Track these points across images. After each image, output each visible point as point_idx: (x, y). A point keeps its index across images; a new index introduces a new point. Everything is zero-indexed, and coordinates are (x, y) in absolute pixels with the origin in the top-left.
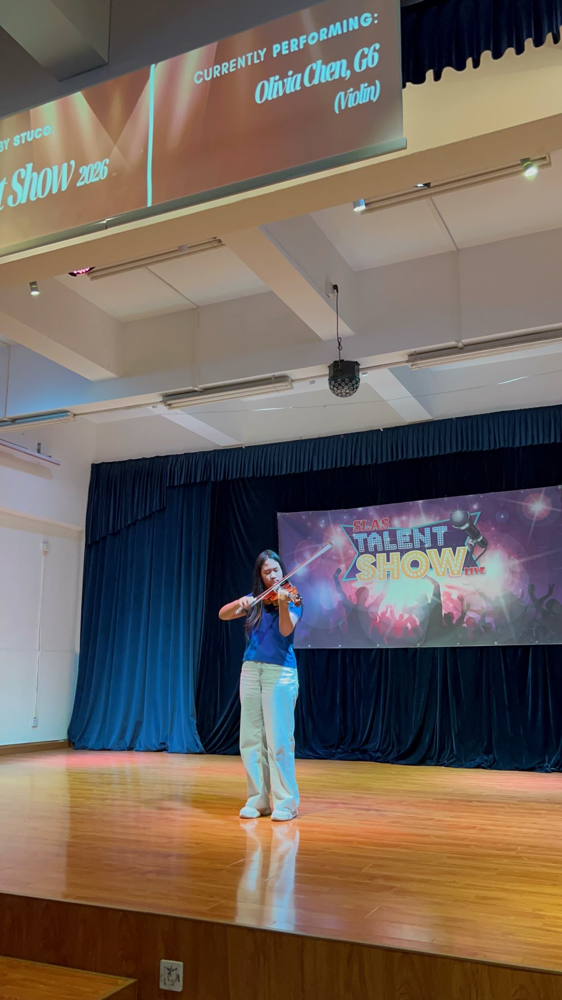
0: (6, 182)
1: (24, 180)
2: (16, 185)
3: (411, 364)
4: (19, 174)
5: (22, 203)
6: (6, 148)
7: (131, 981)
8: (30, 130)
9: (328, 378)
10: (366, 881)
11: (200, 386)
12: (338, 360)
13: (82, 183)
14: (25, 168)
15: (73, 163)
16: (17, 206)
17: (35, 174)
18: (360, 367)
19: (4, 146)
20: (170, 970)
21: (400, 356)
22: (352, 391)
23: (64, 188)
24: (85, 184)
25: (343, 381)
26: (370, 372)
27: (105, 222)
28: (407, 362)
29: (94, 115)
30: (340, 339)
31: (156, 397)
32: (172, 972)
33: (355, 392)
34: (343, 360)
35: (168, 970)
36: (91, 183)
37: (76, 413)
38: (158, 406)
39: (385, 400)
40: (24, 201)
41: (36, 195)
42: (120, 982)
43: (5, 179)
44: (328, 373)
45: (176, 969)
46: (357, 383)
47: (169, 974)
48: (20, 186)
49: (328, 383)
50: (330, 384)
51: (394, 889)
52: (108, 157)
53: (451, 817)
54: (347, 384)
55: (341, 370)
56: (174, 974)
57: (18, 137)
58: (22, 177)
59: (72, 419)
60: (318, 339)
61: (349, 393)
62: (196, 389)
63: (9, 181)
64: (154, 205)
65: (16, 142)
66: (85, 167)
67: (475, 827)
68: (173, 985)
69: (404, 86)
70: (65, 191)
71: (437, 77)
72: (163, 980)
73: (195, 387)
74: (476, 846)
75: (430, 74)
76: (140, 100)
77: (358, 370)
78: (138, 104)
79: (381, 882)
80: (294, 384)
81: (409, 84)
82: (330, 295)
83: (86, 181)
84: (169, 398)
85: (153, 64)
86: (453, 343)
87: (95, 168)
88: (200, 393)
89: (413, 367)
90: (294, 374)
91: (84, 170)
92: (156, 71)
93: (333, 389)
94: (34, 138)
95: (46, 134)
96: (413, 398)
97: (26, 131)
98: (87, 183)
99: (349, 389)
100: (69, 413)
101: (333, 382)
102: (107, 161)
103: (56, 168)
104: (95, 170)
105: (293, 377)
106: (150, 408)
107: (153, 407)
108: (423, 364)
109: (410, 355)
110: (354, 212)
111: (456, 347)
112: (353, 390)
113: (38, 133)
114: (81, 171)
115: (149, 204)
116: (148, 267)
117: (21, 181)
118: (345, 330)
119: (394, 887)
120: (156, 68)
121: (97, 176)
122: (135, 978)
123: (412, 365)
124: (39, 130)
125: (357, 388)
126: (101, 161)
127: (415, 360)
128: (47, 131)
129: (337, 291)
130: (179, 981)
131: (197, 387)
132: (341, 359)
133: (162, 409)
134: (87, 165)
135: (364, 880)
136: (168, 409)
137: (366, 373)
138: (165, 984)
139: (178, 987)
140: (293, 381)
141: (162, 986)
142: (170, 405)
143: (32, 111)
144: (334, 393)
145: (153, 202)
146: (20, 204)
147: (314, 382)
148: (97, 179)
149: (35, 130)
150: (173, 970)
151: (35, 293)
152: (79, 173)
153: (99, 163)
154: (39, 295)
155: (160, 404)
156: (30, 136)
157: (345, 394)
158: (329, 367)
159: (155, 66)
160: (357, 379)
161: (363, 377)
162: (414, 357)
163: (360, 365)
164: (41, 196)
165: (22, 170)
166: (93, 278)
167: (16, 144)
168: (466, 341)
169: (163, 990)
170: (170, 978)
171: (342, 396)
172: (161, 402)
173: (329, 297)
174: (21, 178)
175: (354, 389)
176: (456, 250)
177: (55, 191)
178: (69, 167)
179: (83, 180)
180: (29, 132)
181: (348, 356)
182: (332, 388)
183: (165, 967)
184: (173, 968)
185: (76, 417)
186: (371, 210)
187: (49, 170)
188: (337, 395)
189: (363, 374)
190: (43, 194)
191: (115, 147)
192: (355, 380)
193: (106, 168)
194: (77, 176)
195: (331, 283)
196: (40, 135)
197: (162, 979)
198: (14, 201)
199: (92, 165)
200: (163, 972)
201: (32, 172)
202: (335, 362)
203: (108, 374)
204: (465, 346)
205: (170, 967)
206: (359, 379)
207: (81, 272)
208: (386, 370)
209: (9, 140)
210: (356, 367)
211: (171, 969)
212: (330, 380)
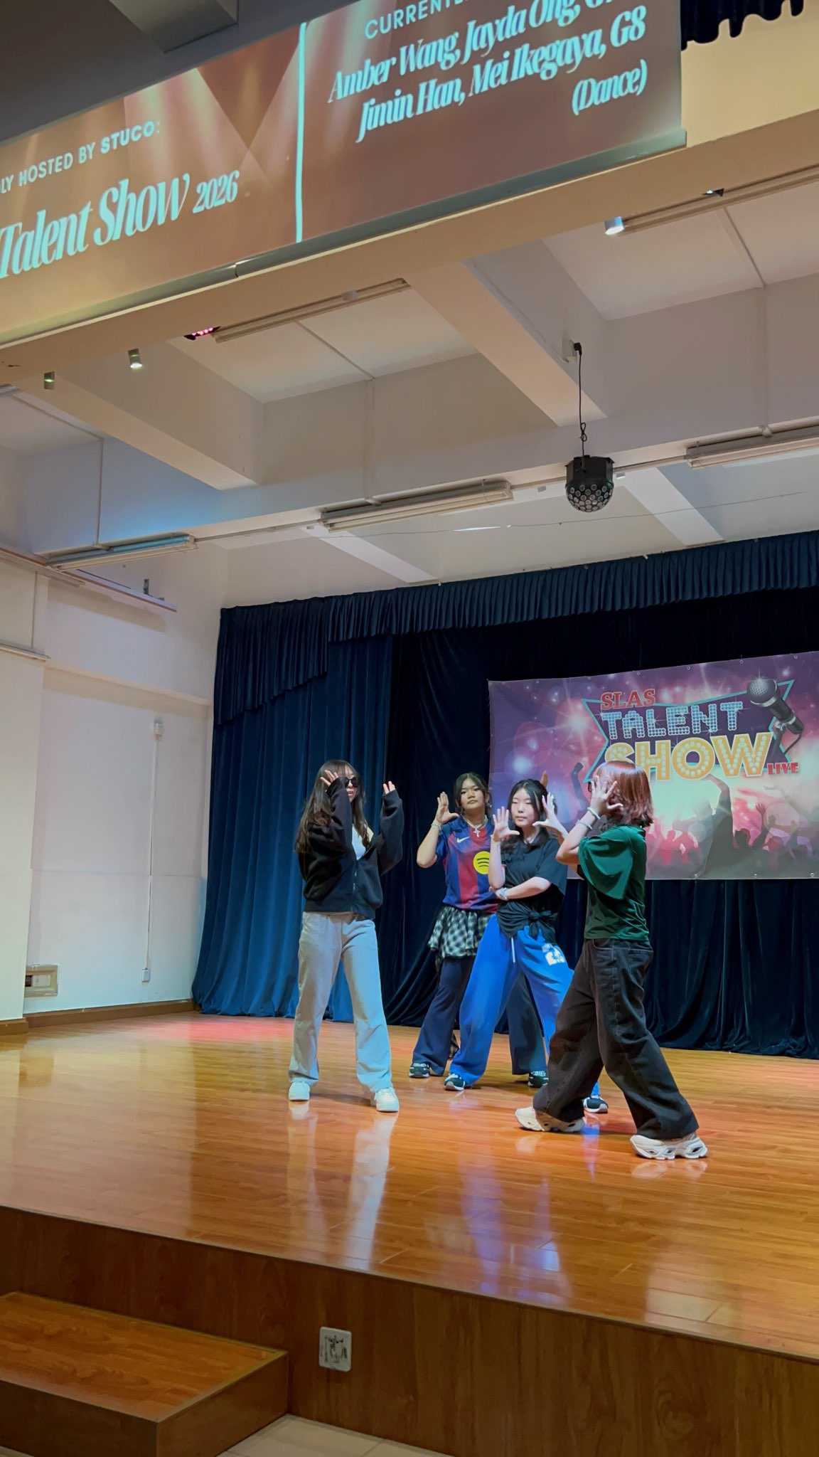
0: (91, 207)
1: (116, 204)
2: (105, 213)
3: (691, 460)
4: (110, 196)
5: (115, 238)
6: (91, 157)
7: (279, 1354)
8: (124, 128)
9: (565, 482)
10: (614, 1225)
11: (375, 497)
12: (581, 455)
13: (201, 209)
14: (118, 187)
15: (186, 177)
16: (107, 243)
17: (133, 196)
18: (614, 466)
19: (87, 152)
20: (334, 1343)
21: (675, 449)
22: (600, 504)
23: (174, 216)
24: (205, 209)
25: (588, 487)
26: (628, 473)
27: (234, 266)
28: (685, 457)
29: (217, 104)
30: (583, 426)
31: (312, 514)
32: (336, 1345)
33: (605, 504)
34: (589, 456)
35: (331, 1341)
36: (214, 208)
37: (197, 537)
38: (315, 526)
39: (653, 513)
40: (117, 237)
41: (134, 227)
42: (264, 1354)
43: (89, 204)
44: (566, 475)
45: (342, 1341)
46: (609, 490)
47: (333, 1346)
48: (111, 215)
49: (564, 491)
50: (568, 492)
51: (653, 1238)
52: (237, 167)
53: (739, 1131)
54: (593, 493)
55: (585, 471)
56: (339, 1347)
57: (107, 139)
58: (114, 200)
59: (193, 546)
60: (550, 424)
61: (596, 505)
62: (370, 501)
63: (96, 207)
64: (306, 240)
65: (105, 148)
66: (204, 184)
67: (775, 1147)
68: (338, 1362)
69: (684, 47)
70: (176, 220)
71: (735, 31)
72: (324, 1354)
73: (367, 498)
74: (775, 1176)
75: (725, 26)
76: (284, 77)
77: (611, 470)
78: (280, 87)
79: (634, 1227)
80: (515, 493)
81: (691, 44)
82: (569, 358)
83: (207, 205)
84: (331, 515)
85: (304, 22)
86: (756, 429)
87: (220, 184)
88: (377, 507)
89: (694, 466)
90: (514, 477)
91: (204, 189)
92: (308, 34)
93: (573, 500)
94: (130, 140)
95: (147, 134)
96: (695, 510)
97: (118, 130)
98: (208, 208)
99: (596, 499)
100: (188, 538)
101: (573, 488)
102: (237, 174)
103: (162, 186)
104: (219, 189)
105: (514, 483)
106: (304, 528)
107: (308, 528)
108: (710, 461)
109: (690, 447)
110: (606, 235)
111: (759, 435)
112: (603, 501)
113: (137, 133)
114: (198, 190)
115: (299, 239)
116: (300, 321)
117: (113, 207)
118: (591, 410)
119: (653, 1236)
120: (309, 27)
121: (222, 197)
122: (286, 1349)
123: (692, 463)
124: (138, 128)
125: (609, 497)
126: (228, 174)
127: (698, 455)
128: (148, 130)
129: (580, 353)
130: (346, 1357)
131: (371, 498)
132: (585, 454)
133: (320, 531)
134: (207, 182)
135: (610, 1223)
136: (329, 530)
137: (623, 475)
138: (326, 1360)
139: (345, 1366)
140: (512, 487)
141: (322, 1363)
142: (332, 525)
143: (126, 99)
144: (574, 505)
145: (304, 236)
146: (111, 241)
147: (544, 489)
148: (222, 202)
149: (131, 129)
150: (337, 1342)
151: (136, 366)
152: (197, 193)
153: (225, 177)
154: (141, 368)
155: (318, 523)
156: (125, 138)
157: (591, 507)
158: (566, 466)
159: (307, 26)
160: (609, 485)
161: (617, 480)
162: (696, 450)
163: (613, 462)
164: (141, 229)
165: (114, 190)
166: (218, 340)
167: (104, 151)
168: (774, 426)
169: (323, 1368)
170: (334, 1353)
171: (586, 510)
172: (319, 520)
173: (568, 361)
174: (112, 203)
175: (604, 499)
176: (760, 285)
177: (161, 221)
178: (182, 183)
179: (202, 203)
180: (122, 132)
181: (595, 451)
182: (571, 496)
183: (326, 1338)
184: (339, 1338)
185: (197, 543)
186: (633, 229)
187: (152, 188)
188: (579, 509)
189: (618, 476)
190: (144, 225)
191: (249, 151)
192: (608, 487)
193: (235, 185)
194: (193, 197)
195: (571, 341)
196: (139, 136)
197: (322, 1352)
198: (103, 237)
199: (215, 180)
200: (323, 1342)
201: (129, 191)
202: (576, 459)
203: (242, 481)
204: (775, 432)
205: (333, 1337)
206: (612, 485)
207: (201, 333)
208: (654, 470)
209: (94, 144)
210: (608, 465)
211: (335, 1340)
212: (568, 486)
